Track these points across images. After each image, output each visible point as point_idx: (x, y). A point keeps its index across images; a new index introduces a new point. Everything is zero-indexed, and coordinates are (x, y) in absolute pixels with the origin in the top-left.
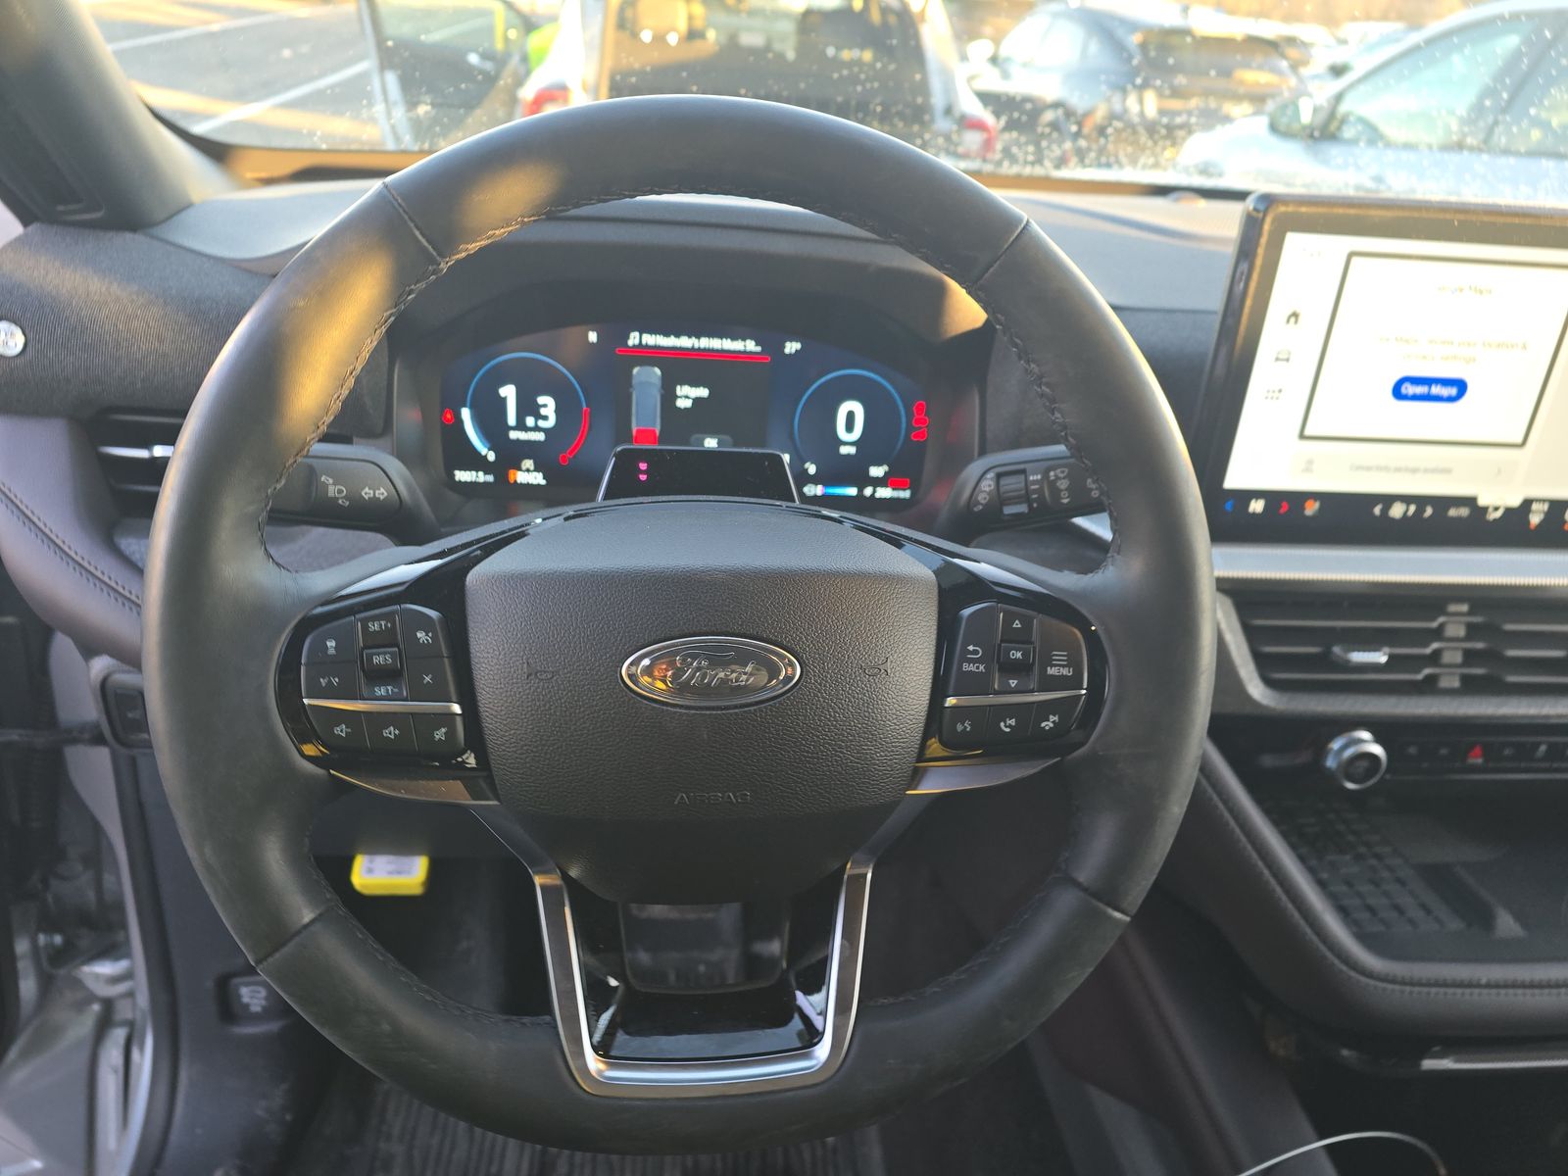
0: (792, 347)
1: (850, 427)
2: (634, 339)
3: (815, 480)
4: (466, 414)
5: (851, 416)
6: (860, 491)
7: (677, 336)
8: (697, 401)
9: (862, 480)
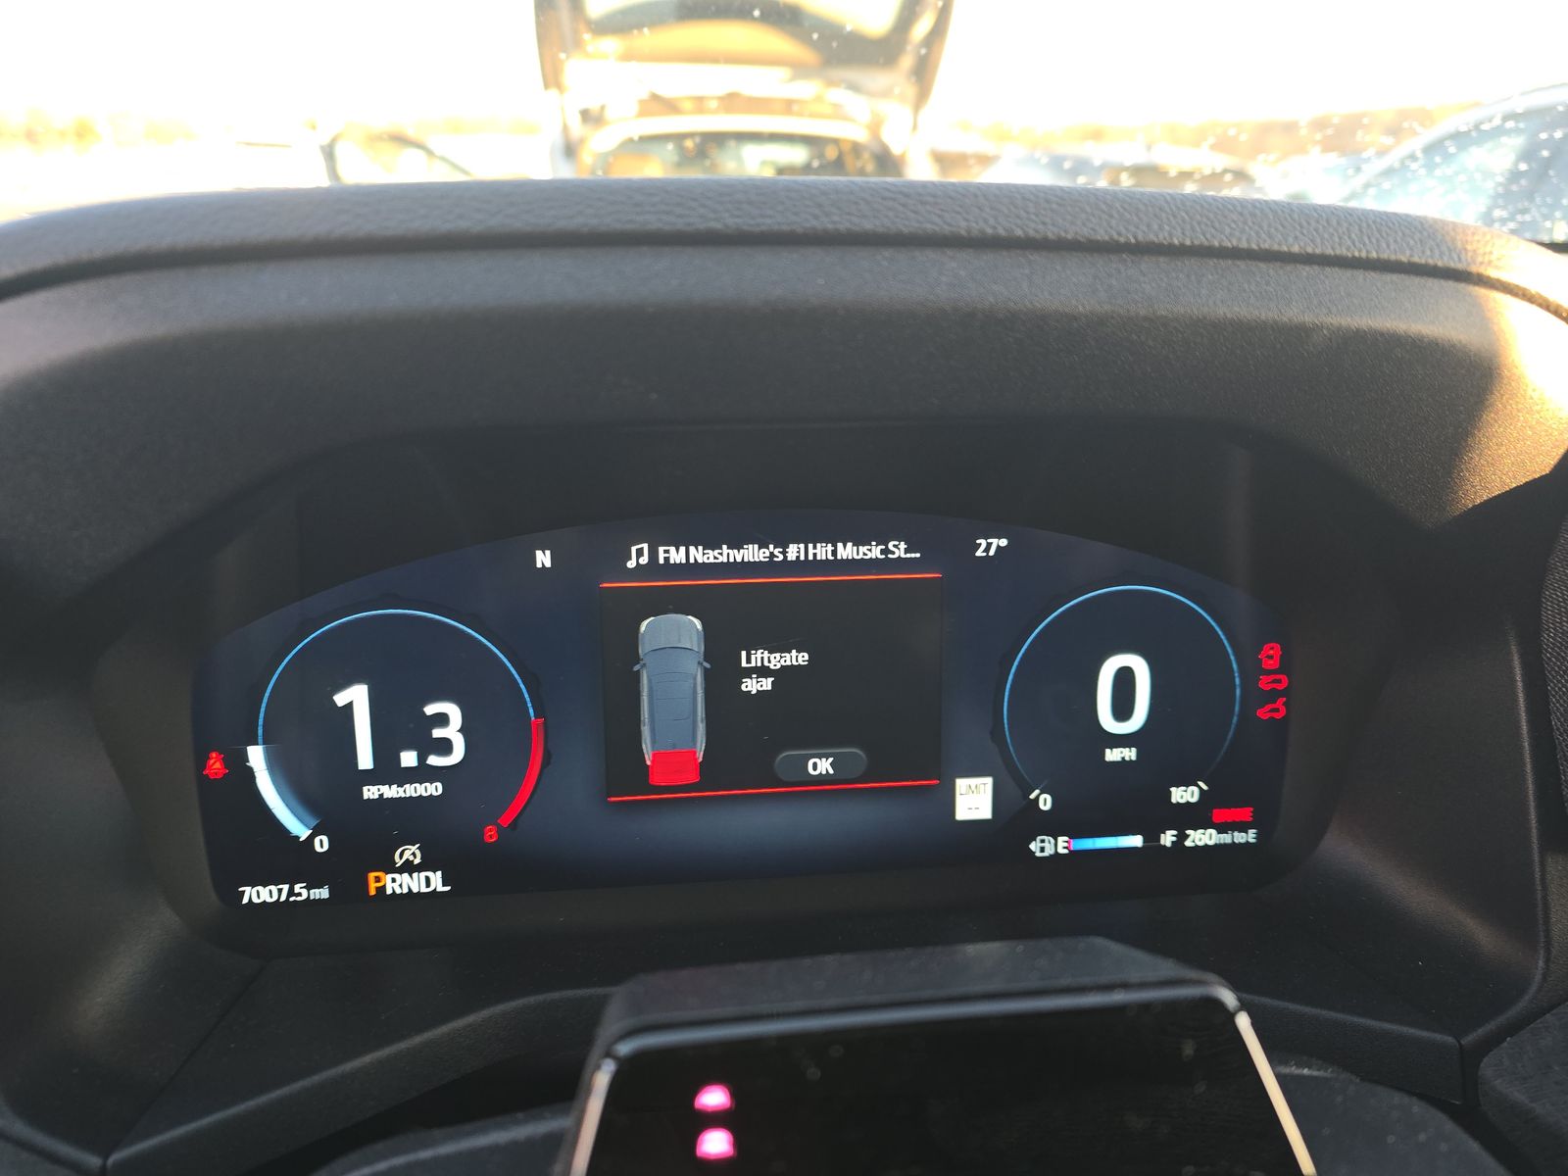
0: (990, 546)
1: (1123, 707)
2: (638, 556)
3: (1052, 825)
4: (256, 756)
5: (1125, 680)
6: (1152, 837)
7: (737, 545)
8: (782, 675)
9: (1157, 815)
